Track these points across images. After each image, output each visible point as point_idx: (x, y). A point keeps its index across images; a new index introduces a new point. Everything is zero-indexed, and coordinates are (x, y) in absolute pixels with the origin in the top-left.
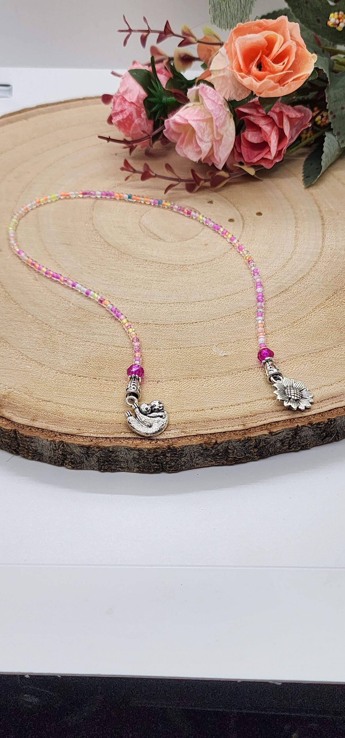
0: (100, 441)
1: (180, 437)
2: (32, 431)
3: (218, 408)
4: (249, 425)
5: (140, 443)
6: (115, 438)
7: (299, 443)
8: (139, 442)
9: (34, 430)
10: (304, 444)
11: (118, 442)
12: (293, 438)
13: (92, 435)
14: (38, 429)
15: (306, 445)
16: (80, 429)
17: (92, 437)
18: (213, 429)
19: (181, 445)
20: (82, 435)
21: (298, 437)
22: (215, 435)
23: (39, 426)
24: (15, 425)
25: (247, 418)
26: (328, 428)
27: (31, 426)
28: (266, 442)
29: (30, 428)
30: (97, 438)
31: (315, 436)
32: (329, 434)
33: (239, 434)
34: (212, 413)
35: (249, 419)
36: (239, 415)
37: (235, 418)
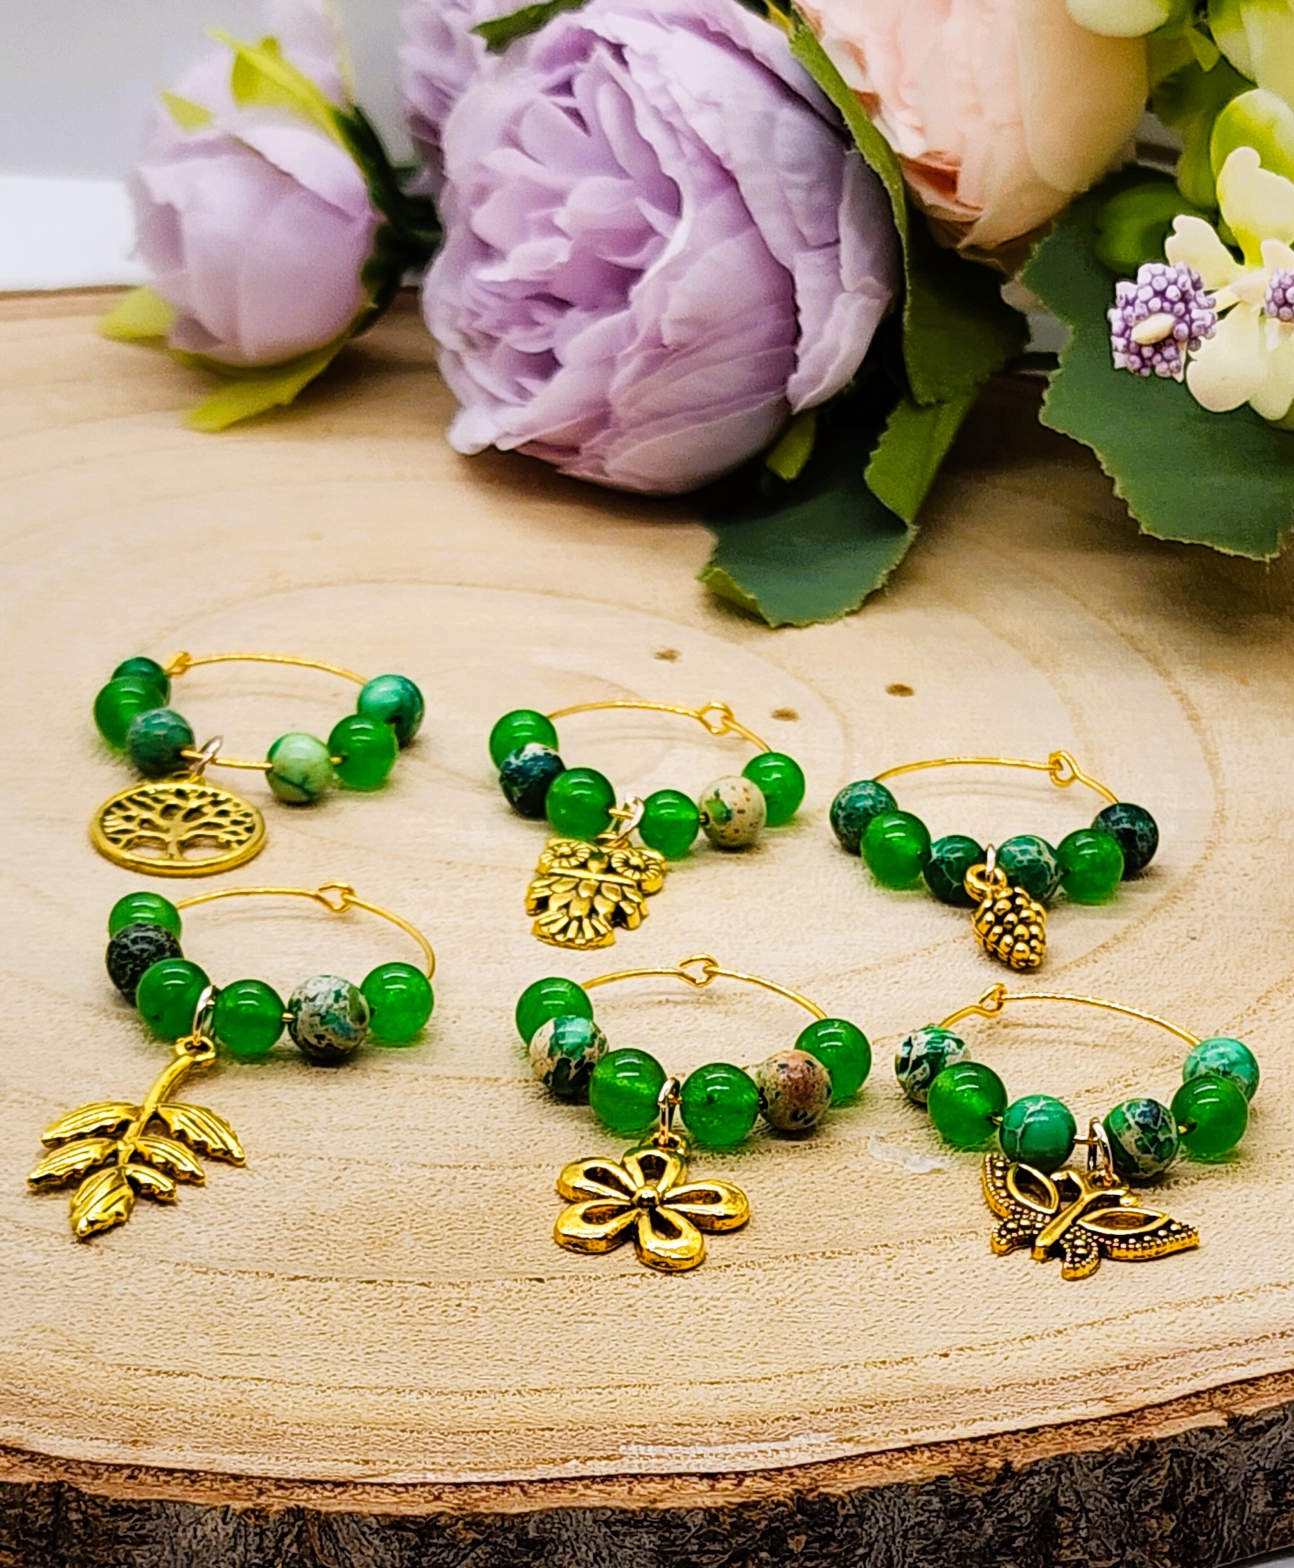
0: (475, 1496)
1: (841, 1459)
2: (141, 1483)
3: (971, 1348)
4: (1133, 1397)
5: (667, 1491)
6: (543, 1481)
8: (660, 1487)
9: (150, 1480)
11: (563, 1495)
13: (431, 1478)
14: (170, 1472)
16: (367, 1462)
17: (434, 1484)
18: (974, 1421)
19: (853, 1487)
20: (388, 1480)
22: (995, 1446)
23: (168, 1461)
24: (54, 1464)
25: (1116, 1376)
27: (128, 1466)
28: (1211, 1476)
29: (127, 1472)
30: (457, 1485)
33: (1097, 1433)
34: (951, 1367)
35: (1122, 1377)
36: (1076, 1366)
37: (1063, 1378)
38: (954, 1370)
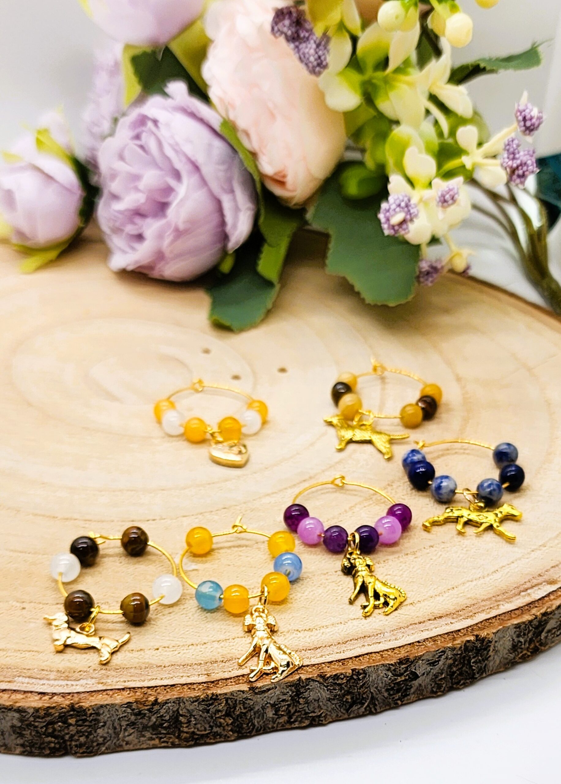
1: (95, 691)
4: (218, 675)
7: (306, 713)
10: (314, 715)
12: (294, 703)
15: (320, 716)
18: (153, 679)
19: (94, 704)
21: (301, 701)
22: (156, 690)
25: (216, 665)
26: (354, 686)
28: (246, 705)
31: (333, 702)
32: (357, 699)
33: (197, 689)
35: (218, 666)
36: (204, 659)
37: (196, 664)
38: (157, 657)
